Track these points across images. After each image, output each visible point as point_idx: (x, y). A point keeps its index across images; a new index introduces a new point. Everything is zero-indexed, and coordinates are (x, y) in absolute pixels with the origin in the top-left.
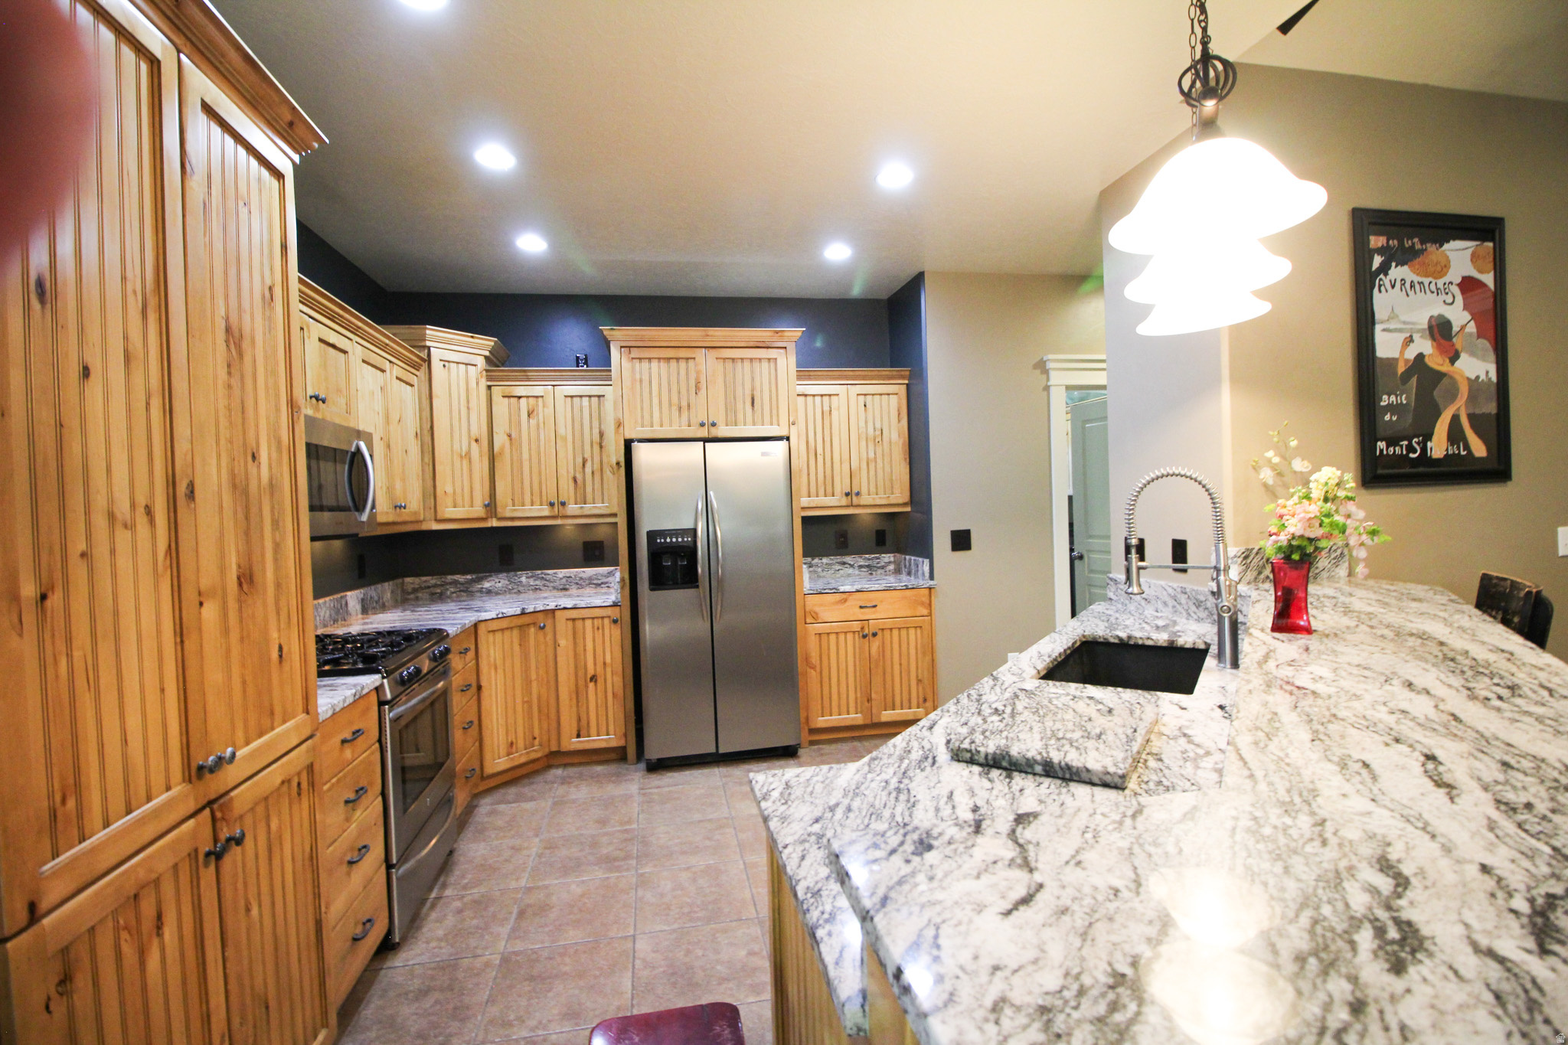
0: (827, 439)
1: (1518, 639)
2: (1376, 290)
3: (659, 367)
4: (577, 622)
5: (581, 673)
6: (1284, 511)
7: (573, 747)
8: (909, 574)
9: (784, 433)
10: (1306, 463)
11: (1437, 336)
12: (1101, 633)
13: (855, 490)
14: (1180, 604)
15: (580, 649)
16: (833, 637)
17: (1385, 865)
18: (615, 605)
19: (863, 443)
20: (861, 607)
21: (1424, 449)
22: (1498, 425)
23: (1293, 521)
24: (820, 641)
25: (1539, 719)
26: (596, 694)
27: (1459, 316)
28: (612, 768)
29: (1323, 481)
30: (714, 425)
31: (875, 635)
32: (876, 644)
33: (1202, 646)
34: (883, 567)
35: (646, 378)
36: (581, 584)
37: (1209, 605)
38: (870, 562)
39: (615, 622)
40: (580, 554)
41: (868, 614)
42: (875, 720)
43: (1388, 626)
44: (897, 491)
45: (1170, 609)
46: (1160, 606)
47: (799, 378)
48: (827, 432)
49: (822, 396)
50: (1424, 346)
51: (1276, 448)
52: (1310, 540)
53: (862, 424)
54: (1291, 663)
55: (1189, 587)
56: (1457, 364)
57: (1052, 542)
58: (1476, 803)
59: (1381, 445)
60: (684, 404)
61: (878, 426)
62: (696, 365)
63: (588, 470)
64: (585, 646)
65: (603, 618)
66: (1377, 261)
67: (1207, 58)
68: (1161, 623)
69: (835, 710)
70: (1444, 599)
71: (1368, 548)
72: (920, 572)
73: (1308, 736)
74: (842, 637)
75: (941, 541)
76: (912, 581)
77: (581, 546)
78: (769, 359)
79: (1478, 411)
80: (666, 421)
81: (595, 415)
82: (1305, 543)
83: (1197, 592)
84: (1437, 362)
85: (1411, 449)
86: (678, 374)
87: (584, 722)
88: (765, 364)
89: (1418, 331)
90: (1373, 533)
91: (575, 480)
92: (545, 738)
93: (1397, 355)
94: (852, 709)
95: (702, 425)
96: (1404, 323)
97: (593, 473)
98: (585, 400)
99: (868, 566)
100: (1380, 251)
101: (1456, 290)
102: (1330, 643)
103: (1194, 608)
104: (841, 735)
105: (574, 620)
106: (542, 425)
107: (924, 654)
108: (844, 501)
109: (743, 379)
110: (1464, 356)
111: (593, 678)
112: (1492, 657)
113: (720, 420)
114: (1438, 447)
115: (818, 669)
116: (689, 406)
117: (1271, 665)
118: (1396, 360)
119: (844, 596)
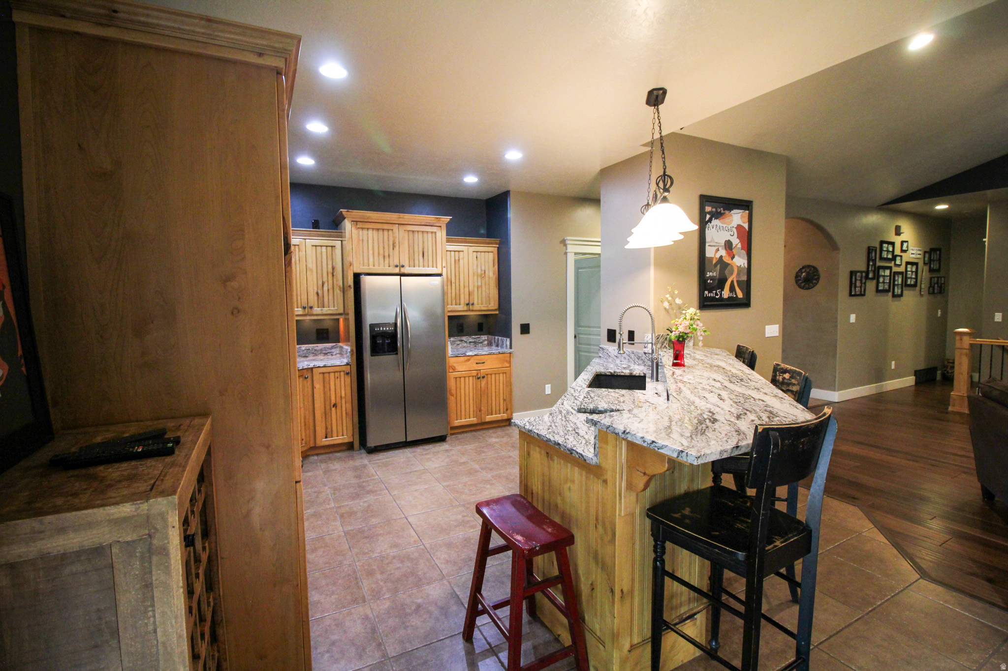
0: (457, 274)
1: (745, 366)
2: (707, 229)
3: (373, 234)
4: (325, 375)
5: (328, 403)
6: (677, 323)
7: (323, 444)
8: (497, 346)
9: (439, 272)
10: (680, 300)
11: (727, 249)
12: (603, 371)
13: (471, 302)
14: (631, 358)
15: (327, 389)
16: (462, 379)
17: (710, 412)
18: (347, 364)
19: (476, 277)
20: (477, 363)
21: (721, 294)
22: (747, 284)
23: (681, 327)
24: (456, 380)
25: (746, 386)
26: (336, 414)
27: (736, 241)
28: (346, 454)
29: (690, 313)
30: (403, 266)
31: (483, 377)
32: (484, 382)
33: (642, 375)
34: (481, 343)
35: (365, 239)
36: (315, 353)
37: (643, 358)
38: (475, 340)
39: (347, 374)
40: (314, 336)
41: (479, 367)
42: (483, 421)
43: (708, 364)
44: (492, 304)
45: (627, 360)
46: (623, 359)
47: (448, 241)
48: (457, 270)
49: (455, 251)
50: (723, 252)
51: (669, 293)
52: (686, 333)
53: (475, 267)
54: (681, 375)
55: (635, 351)
56: (734, 260)
57: (567, 329)
58: (728, 402)
59: (706, 292)
60: (386, 254)
61: (483, 268)
62: (393, 233)
63: (326, 288)
64: (330, 388)
65: (340, 372)
66: (708, 217)
67: (664, 174)
68: (625, 366)
69: (463, 416)
70: (725, 354)
71: (703, 336)
72: (505, 345)
73: (690, 392)
74: (467, 379)
75: (516, 329)
76: (500, 350)
77: (315, 331)
78: (432, 232)
79: (740, 279)
80: (376, 264)
81: (329, 257)
82: (684, 335)
83: (638, 353)
84: (727, 259)
85: (716, 294)
86: (383, 238)
87: (329, 430)
88: (430, 235)
89: (721, 246)
90: (705, 331)
91: (317, 294)
92: (308, 439)
93: (713, 256)
94: (471, 415)
95: (397, 266)
96: (716, 243)
97: (328, 290)
98: (324, 249)
99: (474, 342)
100: (709, 213)
101: (735, 230)
102: (691, 369)
103: (637, 360)
104: (465, 430)
105: (323, 373)
106: (298, 262)
107: (507, 386)
108: (465, 308)
109: (418, 242)
110: (736, 257)
111: (335, 405)
112: (737, 372)
113: (406, 263)
114: (726, 294)
115: (455, 396)
116: (389, 255)
117: (675, 376)
118: (712, 258)
119: (468, 358)
